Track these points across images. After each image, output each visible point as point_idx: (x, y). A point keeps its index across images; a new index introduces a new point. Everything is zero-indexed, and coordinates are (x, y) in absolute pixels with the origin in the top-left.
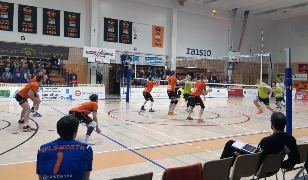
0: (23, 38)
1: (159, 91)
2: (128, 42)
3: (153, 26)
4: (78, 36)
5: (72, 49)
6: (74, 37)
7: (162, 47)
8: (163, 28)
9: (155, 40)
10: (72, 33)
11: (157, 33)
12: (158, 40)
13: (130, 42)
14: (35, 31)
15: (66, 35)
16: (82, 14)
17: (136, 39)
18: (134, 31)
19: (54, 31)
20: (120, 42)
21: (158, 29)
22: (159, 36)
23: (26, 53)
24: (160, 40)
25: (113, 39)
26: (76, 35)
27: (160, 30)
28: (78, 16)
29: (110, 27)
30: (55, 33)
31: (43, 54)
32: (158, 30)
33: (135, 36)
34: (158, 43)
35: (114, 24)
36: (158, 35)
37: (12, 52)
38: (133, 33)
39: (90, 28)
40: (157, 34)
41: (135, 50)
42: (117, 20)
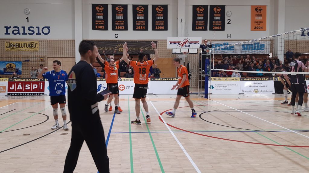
0: (116, 35)
1: (257, 85)
2: (220, 29)
3: (252, 7)
4: (166, 29)
5: (160, 42)
6: (162, 30)
7: (265, 30)
8: (265, 7)
9: (255, 22)
10: (160, 26)
11: (258, 14)
12: (259, 22)
13: (223, 29)
14: (126, 29)
15: (154, 29)
16: (169, 5)
17: (230, 24)
18: (227, 15)
19: (143, 26)
20: (211, 29)
21: (259, 9)
22: (259, 17)
23: (119, 49)
24: (262, 22)
25: (203, 28)
26: (163, 28)
27: (262, 9)
28: (165, 7)
30: (144, 28)
31: (134, 49)
33: (229, 20)
34: (258, 26)
35: (203, 10)
37: (107, 49)
38: (226, 18)
39: (177, 18)
40: (257, 16)
41: (229, 37)
42: (207, 6)
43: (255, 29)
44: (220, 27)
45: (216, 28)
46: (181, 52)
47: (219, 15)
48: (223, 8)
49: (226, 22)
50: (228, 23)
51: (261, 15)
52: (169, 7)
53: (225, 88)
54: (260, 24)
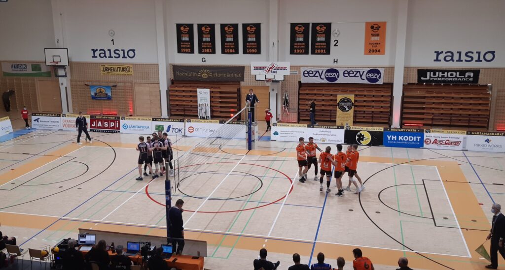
0: (203, 59)
2: (325, 52)
3: (367, 23)
4: (259, 52)
5: (248, 68)
6: (254, 53)
7: (383, 54)
8: (385, 23)
9: (370, 44)
10: (252, 48)
11: (374, 33)
13: (328, 52)
14: (214, 52)
15: (245, 52)
16: (263, 24)
17: (337, 46)
18: (333, 35)
19: (232, 49)
20: (313, 53)
21: (375, 26)
23: (202, 75)
24: (380, 44)
25: (302, 51)
26: (256, 51)
28: (258, 26)
30: (234, 51)
31: (219, 75)
32: (375, 28)
33: (336, 42)
35: (304, 30)
36: (375, 36)
37: (190, 75)
38: (333, 39)
40: (373, 35)
41: (336, 62)
42: (309, 24)
43: (370, 52)
44: (325, 50)
45: (319, 51)
47: (324, 35)
48: (328, 26)
49: (332, 43)
50: (335, 45)
51: (378, 35)
52: (262, 26)
54: (376, 46)
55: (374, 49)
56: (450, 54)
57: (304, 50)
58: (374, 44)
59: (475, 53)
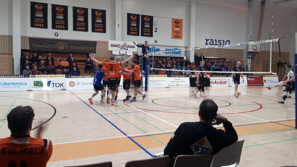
0: (56, 34)
1: (178, 81)
3: (173, 19)
4: (104, 31)
5: (99, 43)
6: (101, 32)
7: (181, 39)
8: (182, 20)
9: (175, 32)
10: (99, 28)
11: (177, 26)
12: (178, 32)
13: (151, 36)
14: (66, 28)
15: (93, 30)
16: (107, 11)
17: (157, 32)
18: (154, 24)
19: (83, 27)
20: (142, 35)
21: (177, 21)
24: (180, 32)
26: (102, 30)
27: (179, 22)
28: (104, 12)
29: (132, 22)
30: (84, 29)
31: (74, 48)
32: (177, 23)
33: (156, 29)
35: (136, 19)
36: (177, 27)
37: (47, 47)
38: (154, 27)
39: (115, 23)
41: (156, 42)
42: (139, 15)
43: (175, 37)
44: (149, 34)
45: (146, 34)
46: (120, 54)
47: (149, 24)
48: (151, 18)
49: (154, 30)
50: (155, 31)
51: (178, 27)
52: (107, 12)
53: (156, 83)
54: (178, 34)
55: (177, 35)
56: (212, 41)
57: (136, 33)
58: (177, 32)
59: (222, 41)
